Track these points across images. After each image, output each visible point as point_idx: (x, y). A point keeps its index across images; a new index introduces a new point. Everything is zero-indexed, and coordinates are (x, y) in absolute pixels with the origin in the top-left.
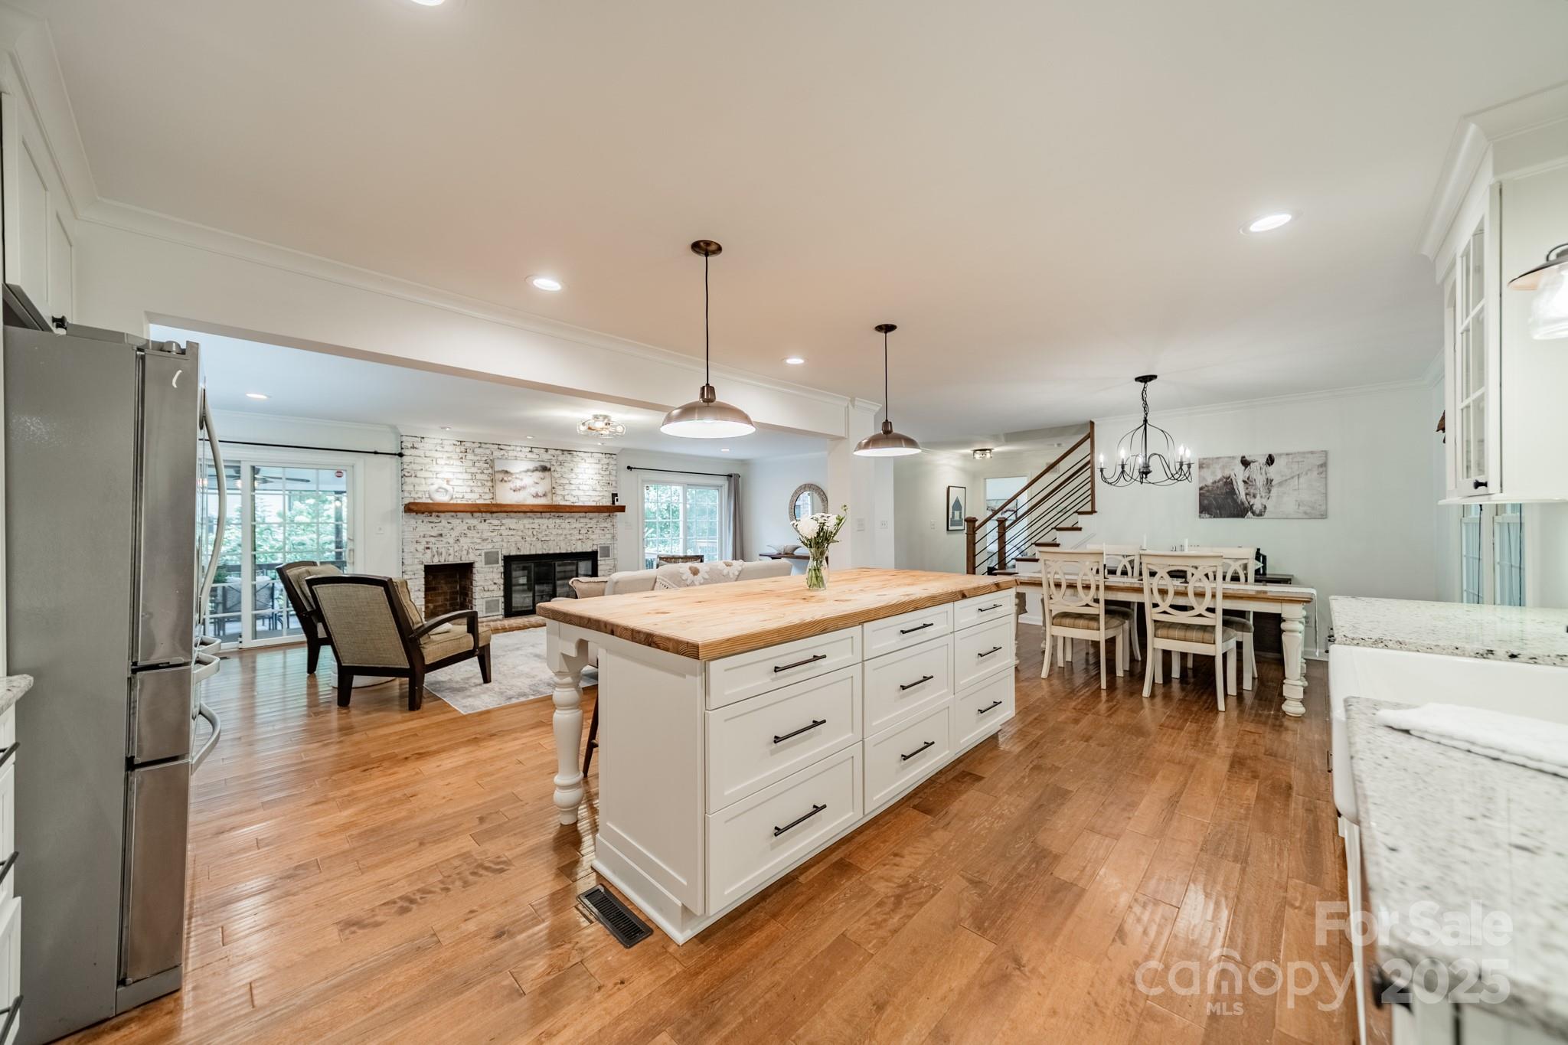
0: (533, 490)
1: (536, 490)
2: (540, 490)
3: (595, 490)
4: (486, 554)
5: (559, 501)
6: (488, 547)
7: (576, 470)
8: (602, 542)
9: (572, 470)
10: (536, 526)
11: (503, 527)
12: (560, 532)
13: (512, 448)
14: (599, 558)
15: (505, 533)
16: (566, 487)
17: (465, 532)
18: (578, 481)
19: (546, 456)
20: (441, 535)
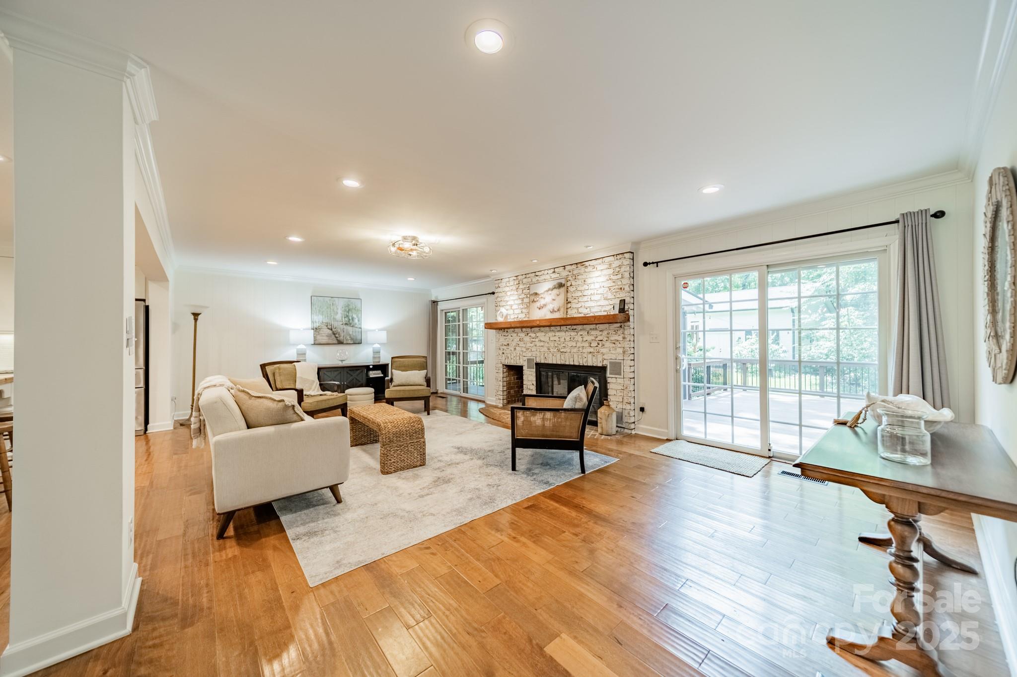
0: (550, 307)
1: (553, 306)
2: (555, 305)
3: (606, 299)
4: (528, 359)
5: (573, 313)
6: (529, 355)
7: (589, 281)
8: (613, 357)
9: (584, 281)
10: (556, 338)
11: (537, 340)
12: (574, 344)
13: (543, 272)
14: (608, 375)
15: (538, 344)
16: (580, 300)
17: (518, 343)
18: (589, 292)
19: (565, 273)
20: (508, 344)
